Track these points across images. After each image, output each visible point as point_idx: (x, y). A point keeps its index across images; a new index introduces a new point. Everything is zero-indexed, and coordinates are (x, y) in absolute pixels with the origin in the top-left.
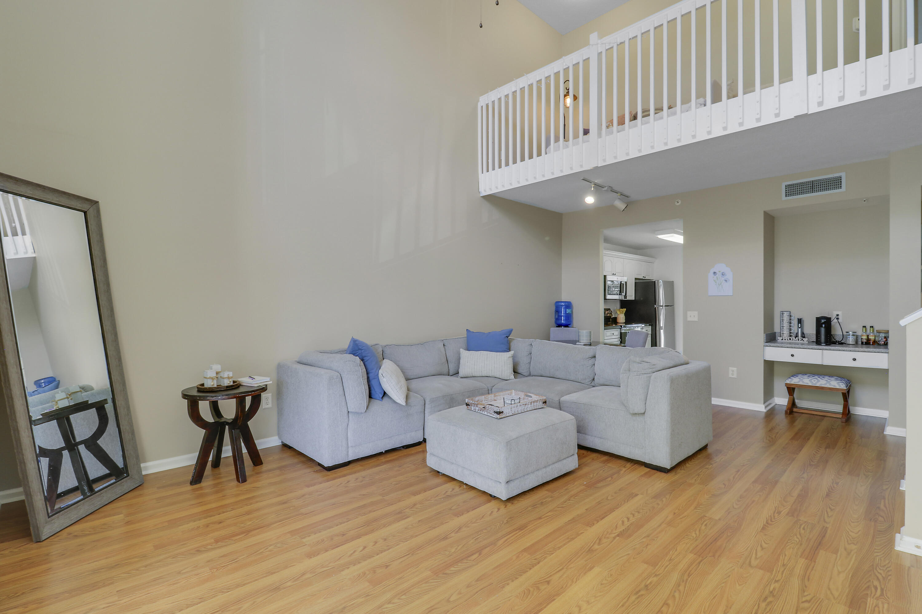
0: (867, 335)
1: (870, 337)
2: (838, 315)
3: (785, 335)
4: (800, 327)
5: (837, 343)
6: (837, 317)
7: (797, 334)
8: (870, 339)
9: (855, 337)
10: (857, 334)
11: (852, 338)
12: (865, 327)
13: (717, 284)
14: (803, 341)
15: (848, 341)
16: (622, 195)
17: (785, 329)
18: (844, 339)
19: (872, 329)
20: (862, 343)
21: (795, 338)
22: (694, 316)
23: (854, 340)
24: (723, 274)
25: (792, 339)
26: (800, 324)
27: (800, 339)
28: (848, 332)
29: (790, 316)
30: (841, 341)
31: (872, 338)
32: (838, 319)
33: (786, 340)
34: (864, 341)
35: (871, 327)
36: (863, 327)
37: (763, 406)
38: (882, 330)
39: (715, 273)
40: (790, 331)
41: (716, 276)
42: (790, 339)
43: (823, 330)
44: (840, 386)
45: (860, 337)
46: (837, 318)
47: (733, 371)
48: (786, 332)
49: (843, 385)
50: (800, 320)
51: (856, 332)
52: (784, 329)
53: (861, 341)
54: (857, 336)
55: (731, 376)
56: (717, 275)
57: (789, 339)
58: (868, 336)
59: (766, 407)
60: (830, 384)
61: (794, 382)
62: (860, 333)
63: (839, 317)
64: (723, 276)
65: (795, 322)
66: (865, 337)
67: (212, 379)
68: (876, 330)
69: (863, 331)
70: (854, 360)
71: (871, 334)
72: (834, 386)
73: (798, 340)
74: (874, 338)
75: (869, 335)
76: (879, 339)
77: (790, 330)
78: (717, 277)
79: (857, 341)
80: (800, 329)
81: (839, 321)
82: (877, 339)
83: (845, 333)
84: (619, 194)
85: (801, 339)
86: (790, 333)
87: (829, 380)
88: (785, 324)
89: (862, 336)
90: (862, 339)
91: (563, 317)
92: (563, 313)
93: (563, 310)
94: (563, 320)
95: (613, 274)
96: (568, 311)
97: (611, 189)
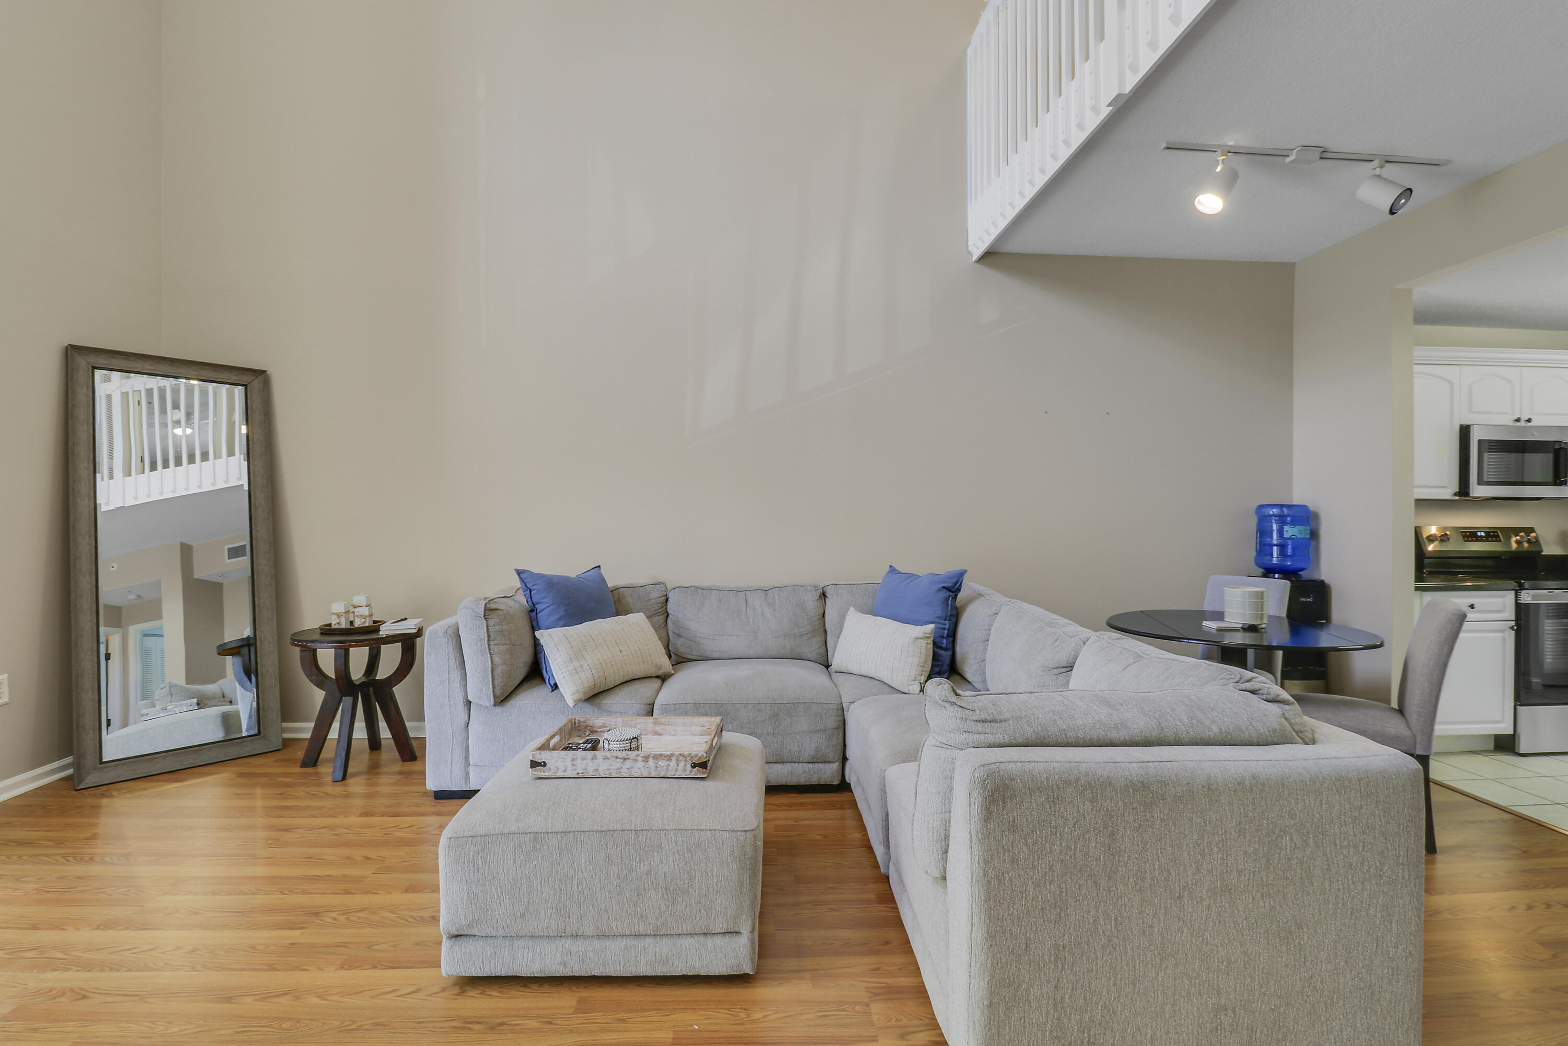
16: (1387, 165)
67: (339, 616)
84: (1376, 163)
91: (1275, 548)
92: (1275, 536)
93: (1275, 527)
94: (1275, 555)
95: (1518, 420)
96: (1289, 531)
97: (1324, 154)
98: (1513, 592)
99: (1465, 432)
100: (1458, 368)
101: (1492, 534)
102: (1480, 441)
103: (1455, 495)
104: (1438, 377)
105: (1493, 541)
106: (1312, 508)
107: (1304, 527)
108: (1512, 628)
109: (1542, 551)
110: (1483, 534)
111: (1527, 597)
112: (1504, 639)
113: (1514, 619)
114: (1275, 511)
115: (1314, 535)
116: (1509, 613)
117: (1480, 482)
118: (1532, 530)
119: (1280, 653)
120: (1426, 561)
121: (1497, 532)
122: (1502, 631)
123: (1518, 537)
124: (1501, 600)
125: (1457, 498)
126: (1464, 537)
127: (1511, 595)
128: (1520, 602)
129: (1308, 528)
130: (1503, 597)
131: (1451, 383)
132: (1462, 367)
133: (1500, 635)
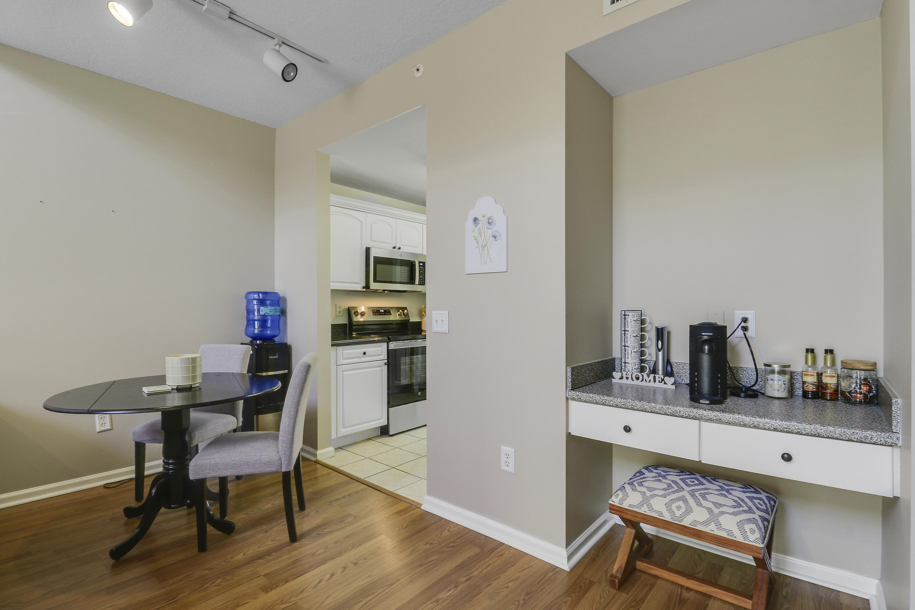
0: (818, 373)
1: (826, 380)
2: (745, 320)
3: (630, 367)
4: (660, 347)
5: (742, 394)
6: (743, 324)
7: (656, 363)
8: (826, 384)
9: (787, 377)
10: (792, 369)
11: (779, 380)
12: (812, 351)
13: (480, 246)
14: (665, 383)
15: (770, 389)
16: (283, 46)
17: (630, 352)
18: (759, 380)
19: (829, 357)
20: (805, 394)
21: (648, 376)
22: (442, 321)
23: (783, 386)
24: (490, 221)
25: (641, 379)
26: (660, 342)
27: (657, 379)
28: (769, 366)
29: (643, 322)
30: (754, 385)
31: (830, 380)
32: (745, 329)
33: (630, 378)
34: (811, 388)
35: (826, 351)
36: (807, 351)
37: (563, 553)
38: (859, 362)
39: (475, 219)
40: (641, 356)
41: (478, 227)
42: (638, 378)
43: (705, 359)
44: (746, 537)
45: (799, 377)
46: (742, 327)
47: (508, 456)
48: (632, 361)
49: (752, 532)
50: (660, 332)
51: (789, 366)
52: (628, 354)
53: (803, 388)
54: (792, 374)
55: (504, 467)
56: (480, 226)
57: (634, 378)
58: (820, 375)
59: (570, 557)
60: (719, 525)
61: (630, 506)
62: (798, 366)
63: (749, 324)
64: (490, 227)
65: (651, 335)
66: (811, 379)
68: (842, 362)
69: (806, 362)
70: (787, 458)
71: (829, 371)
72: (730, 532)
73: (655, 381)
74: (834, 381)
75: (822, 374)
76: (851, 387)
77: (642, 353)
78: (479, 229)
79: (792, 387)
80: (660, 354)
81: (748, 334)
82: (844, 384)
83: (761, 366)
84: (275, 41)
85: (660, 380)
86: (642, 361)
87: (716, 511)
88: (629, 342)
89: (802, 374)
90: (804, 383)
91: (256, 322)
92: (256, 314)
93: (256, 307)
94: (256, 327)
95: (394, 248)
96: (264, 310)
97: (232, 16)
98: (386, 343)
99: (368, 250)
100: (365, 213)
101: (387, 311)
102: (374, 257)
103: (364, 288)
104: (354, 217)
105: (387, 315)
106: (281, 295)
107: (275, 308)
108: (385, 364)
109: (409, 320)
110: (383, 311)
111: (393, 345)
112: (382, 371)
113: (387, 359)
114: (256, 296)
115: (283, 312)
116: (384, 356)
117: (375, 281)
118: (406, 308)
119: (242, 402)
120: (354, 327)
121: (390, 310)
122: (381, 366)
123: (399, 313)
124: (380, 348)
125: (364, 290)
126: (373, 312)
127: (385, 345)
128: (389, 348)
129: (278, 308)
130: (381, 346)
131: (361, 222)
132: (367, 213)
133: (380, 368)
